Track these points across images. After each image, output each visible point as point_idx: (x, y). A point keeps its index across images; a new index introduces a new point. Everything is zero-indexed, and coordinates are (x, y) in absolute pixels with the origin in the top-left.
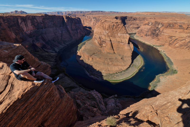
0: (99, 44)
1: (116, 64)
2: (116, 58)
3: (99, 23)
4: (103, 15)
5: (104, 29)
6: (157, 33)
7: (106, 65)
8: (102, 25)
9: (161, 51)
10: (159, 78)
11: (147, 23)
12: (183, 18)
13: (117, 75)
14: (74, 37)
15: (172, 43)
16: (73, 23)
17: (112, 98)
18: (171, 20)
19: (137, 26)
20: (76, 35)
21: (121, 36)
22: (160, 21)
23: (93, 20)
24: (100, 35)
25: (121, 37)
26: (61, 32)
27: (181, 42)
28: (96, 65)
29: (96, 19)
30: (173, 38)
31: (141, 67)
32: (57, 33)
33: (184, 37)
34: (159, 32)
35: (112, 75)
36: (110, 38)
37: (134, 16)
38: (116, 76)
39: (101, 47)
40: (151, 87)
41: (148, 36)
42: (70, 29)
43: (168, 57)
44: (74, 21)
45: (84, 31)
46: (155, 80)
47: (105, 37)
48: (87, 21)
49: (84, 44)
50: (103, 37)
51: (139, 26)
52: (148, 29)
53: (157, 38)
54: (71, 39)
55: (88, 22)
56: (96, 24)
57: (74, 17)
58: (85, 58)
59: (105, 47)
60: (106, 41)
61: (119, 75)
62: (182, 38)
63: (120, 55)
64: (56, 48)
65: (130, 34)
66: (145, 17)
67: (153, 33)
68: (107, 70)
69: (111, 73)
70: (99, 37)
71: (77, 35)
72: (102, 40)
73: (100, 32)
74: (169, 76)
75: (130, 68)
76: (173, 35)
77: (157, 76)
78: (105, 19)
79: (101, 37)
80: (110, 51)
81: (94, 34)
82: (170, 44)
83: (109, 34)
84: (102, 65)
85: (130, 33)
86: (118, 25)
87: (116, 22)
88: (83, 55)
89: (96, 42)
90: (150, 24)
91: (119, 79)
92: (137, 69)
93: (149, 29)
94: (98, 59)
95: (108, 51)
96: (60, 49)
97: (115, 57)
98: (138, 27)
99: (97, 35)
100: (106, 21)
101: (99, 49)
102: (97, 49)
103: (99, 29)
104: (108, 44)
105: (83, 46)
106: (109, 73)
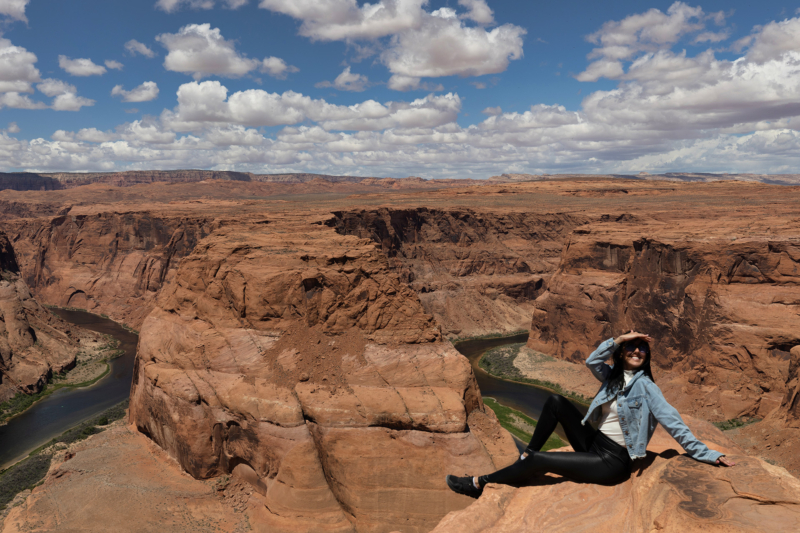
5: (238, 312)
6: (675, 322)
8: (214, 287)
11: (588, 253)
18: (741, 230)
19: (522, 279)
21: (398, 366)
22: (671, 233)
23: (134, 243)
24: (202, 372)
25: (398, 376)
29: (163, 237)
34: (685, 313)
36: (295, 394)
37: (483, 208)
47: (247, 386)
48: (77, 256)
50: (230, 387)
51: (536, 277)
52: (606, 299)
53: (693, 364)
59: (260, 482)
60: (263, 430)
67: (647, 321)
70: (192, 395)
72: (219, 417)
73: (199, 342)
78: (237, 234)
79: (205, 393)
80: (305, 521)
81: (143, 364)
83: (288, 358)
85: (477, 332)
86: (357, 280)
87: (338, 253)
89: (165, 439)
90: (607, 262)
93: (610, 294)
98: (529, 284)
99: (166, 373)
100: (247, 249)
101: (199, 517)
102: (169, 523)
103: (183, 315)
104: (279, 452)
105: (10, 505)
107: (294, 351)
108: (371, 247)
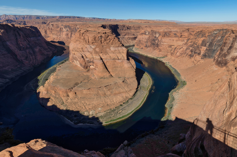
0: (84, 67)
1: (117, 92)
2: (116, 83)
3: (76, 34)
4: (81, 23)
5: (87, 42)
6: (156, 43)
7: (102, 98)
8: (82, 38)
9: (166, 63)
10: (173, 95)
11: (143, 32)
12: (175, 26)
13: (122, 107)
14: (27, 62)
15: (173, 53)
16: (20, 35)
17: (121, 149)
18: (166, 29)
19: (134, 36)
20: (31, 57)
21: (116, 50)
22: (156, 29)
23: (64, 30)
24: (83, 52)
25: (116, 52)
27: (180, 50)
28: (85, 103)
29: (70, 29)
30: (173, 47)
31: (150, 87)
33: (181, 45)
34: (158, 42)
35: (115, 110)
36: (99, 55)
37: (127, 25)
38: (121, 110)
39: (87, 71)
40: (168, 109)
41: (149, 47)
42: (13, 48)
43: (174, 68)
44: (21, 33)
45: (49, 48)
46: (170, 99)
47: (91, 54)
48: (53, 32)
49: (54, 70)
50: (88, 54)
51: (135, 36)
52: (146, 40)
53: (159, 49)
54: (18, 66)
55: (55, 33)
56: (71, 37)
57: (22, 26)
58: (59, 95)
59: (95, 69)
60: (95, 61)
61: (125, 107)
62: (180, 46)
63: (121, 77)
65: (126, 47)
66: (140, 25)
67: (152, 43)
68: (106, 105)
69: (113, 107)
70: (81, 56)
71: (34, 56)
72: (86, 59)
73: (81, 47)
74: (181, 90)
75: (138, 93)
76: (171, 44)
77: (170, 94)
78: (85, 28)
79: (84, 56)
80: (103, 74)
81: (71, 51)
82: (172, 54)
83: (97, 49)
84: (95, 100)
86: (108, 36)
87: (104, 32)
88: (55, 92)
89: (77, 63)
90: (146, 34)
91: (127, 113)
92: (146, 91)
93: (147, 39)
94: (85, 92)
95: (101, 75)
97: (114, 82)
98: (135, 37)
99: (76, 53)
100: (88, 31)
101: (86, 75)
102: (81, 76)
103: (77, 43)
104: (98, 64)
105: (51, 75)
106: (109, 109)
107: (98, 48)
108: (110, 31)
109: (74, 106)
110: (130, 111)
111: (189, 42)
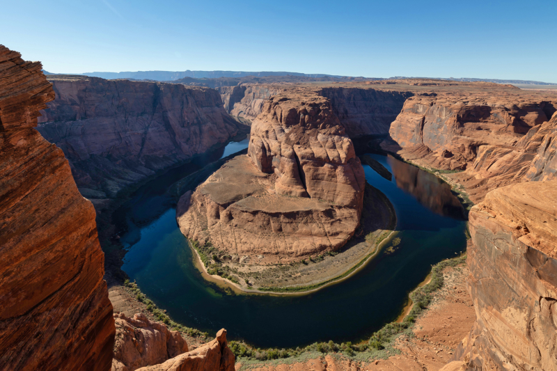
1: (305, 231)
7: (272, 236)
13: (306, 267)
26: (141, 132)
28: (239, 237)
31: (388, 237)
32: (128, 133)
33: (508, 145)
35: (287, 269)
38: (301, 272)
58: (206, 211)
61: (310, 269)
62: (503, 146)
64: (113, 180)
68: (274, 252)
69: (286, 261)
84: (258, 236)
88: (202, 205)
92: (374, 245)
96: (125, 184)
106: (277, 263)
109: (220, 239)
110: (318, 282)
111: (533, 138)
